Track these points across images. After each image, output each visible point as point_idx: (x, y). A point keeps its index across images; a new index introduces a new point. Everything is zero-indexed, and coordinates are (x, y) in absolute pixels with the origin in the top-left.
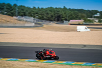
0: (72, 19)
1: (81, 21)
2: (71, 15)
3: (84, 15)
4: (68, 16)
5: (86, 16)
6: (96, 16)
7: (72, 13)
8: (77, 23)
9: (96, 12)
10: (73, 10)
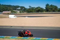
0: (4, 11)
1: (10, 12)
2: (4, 8)
3: (11, 8)
4: (2, 9)
5: (12, 9)
6: (18, 9)
7: (4, 7)
8: (7, 13)
9: (18, 7)
10: (5, 5)
